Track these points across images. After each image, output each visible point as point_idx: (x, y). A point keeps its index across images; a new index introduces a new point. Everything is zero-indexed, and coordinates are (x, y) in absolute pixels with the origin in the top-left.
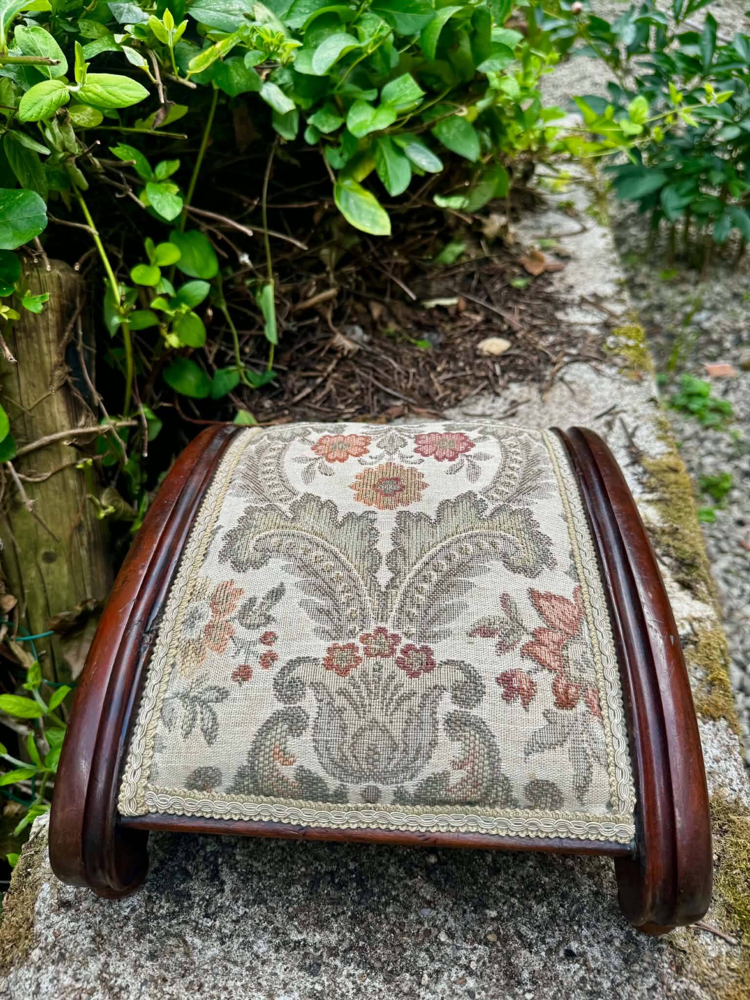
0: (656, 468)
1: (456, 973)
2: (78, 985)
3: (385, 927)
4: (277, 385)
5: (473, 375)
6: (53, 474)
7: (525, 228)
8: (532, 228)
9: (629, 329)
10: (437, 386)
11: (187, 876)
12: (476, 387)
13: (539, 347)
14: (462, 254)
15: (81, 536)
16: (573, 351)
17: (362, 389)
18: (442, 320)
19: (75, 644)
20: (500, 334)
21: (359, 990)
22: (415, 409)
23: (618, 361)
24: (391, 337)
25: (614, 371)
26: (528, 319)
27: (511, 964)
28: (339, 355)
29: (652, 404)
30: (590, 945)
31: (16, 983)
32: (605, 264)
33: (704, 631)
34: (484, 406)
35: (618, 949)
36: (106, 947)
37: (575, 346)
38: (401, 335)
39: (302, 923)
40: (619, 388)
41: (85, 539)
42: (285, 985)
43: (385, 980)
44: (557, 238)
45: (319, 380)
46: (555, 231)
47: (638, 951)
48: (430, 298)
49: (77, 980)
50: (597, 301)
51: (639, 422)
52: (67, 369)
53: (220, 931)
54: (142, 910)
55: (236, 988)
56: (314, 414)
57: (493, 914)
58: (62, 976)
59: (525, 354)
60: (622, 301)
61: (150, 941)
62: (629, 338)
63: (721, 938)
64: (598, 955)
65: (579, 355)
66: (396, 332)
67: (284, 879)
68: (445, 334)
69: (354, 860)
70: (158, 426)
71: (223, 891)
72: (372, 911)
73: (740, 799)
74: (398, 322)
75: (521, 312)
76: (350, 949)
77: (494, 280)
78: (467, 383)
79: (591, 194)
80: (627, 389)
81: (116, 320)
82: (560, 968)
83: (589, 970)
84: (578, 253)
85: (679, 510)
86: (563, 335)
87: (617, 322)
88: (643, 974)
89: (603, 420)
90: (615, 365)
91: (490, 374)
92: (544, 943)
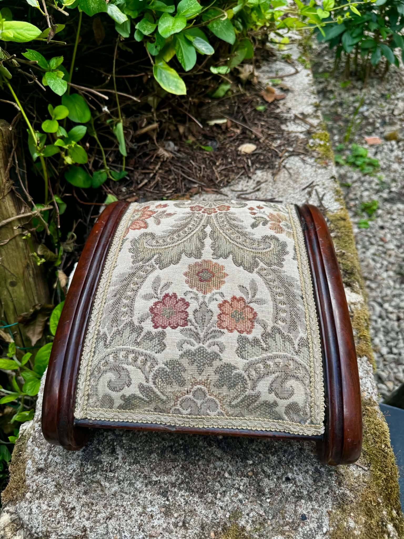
0: (334, 218)
1: (233, 492)
2: (51, 509)
3: (199, 472)
4: (128, 178)
5: (236, 166)
6: (10, 240)
7: (263, 72)
8: (268, 72)
9: (321, 134)
10: (216, 174)
11: (99, 452)
12: (238, 173)
13: (272, 148)
14: (229, 90)
15: (29, 271)
16: (291, 149)
17: (175, 179)
18: (218, 133)
19: (32, 328)
20: (251, 141)
21: (187, 502)
22: (205, 189)
23: (315, 154)
24: (191, 146)
25: (313, 160)
26: (266, 130)
27: (259, 486)
28: (162, 160)
29: (333, 180)
30: (298, 474)
31: (20, 509)
32: (308, 94)
33: (357, 309)
34: (242, 185)
35: (311, 475)
36: (62, 489)
37: (292, 146)
38: (196, 144)
39: (158, 472)
40: (315, 171)
41: (31, 272)
42: (151, 502)
43: (199, 497)
44: (282, 78)
45: (152, 175)
46: (280, 74)
47: (320, 476)
48: (211, 119)
49: (50, 507)
50: (304, 117)
51: (325, 191)
52: (11, 182)
53: (118, 478)
54: (79, 470)
55: (127, 505)
56: (150, 194)
57: (251, 462)
58: (42, 505)
59: (265, 152)
60: (317, 117)
61: (84, 486)
62: (321, 140)
63: (360, 467)
64: (301, 479)
65: (293, 151)
66: (193, 142)
67: (148, 451)
68: (220, 142)
69: (182, 439)
70: (64, 207)
71: (118, 458)
72: (192, 464)
73: (372, 397)
74: (194, 136)
75: (262, 126)
76: (182, 483)
77: (247, 106)
78: (233, 171)
79: (301, 48)
80: (320, 171)
81: (36, 155)
82: (283, 486)
83: (297, 486)
84: (293, 87)
85: (345, 242)
86: (285, 139)
87: (315, 130)
88: (323, 486)
89: (306, 191)
90: (313, 157)
91: (246, 166)
92: (275, 474)
